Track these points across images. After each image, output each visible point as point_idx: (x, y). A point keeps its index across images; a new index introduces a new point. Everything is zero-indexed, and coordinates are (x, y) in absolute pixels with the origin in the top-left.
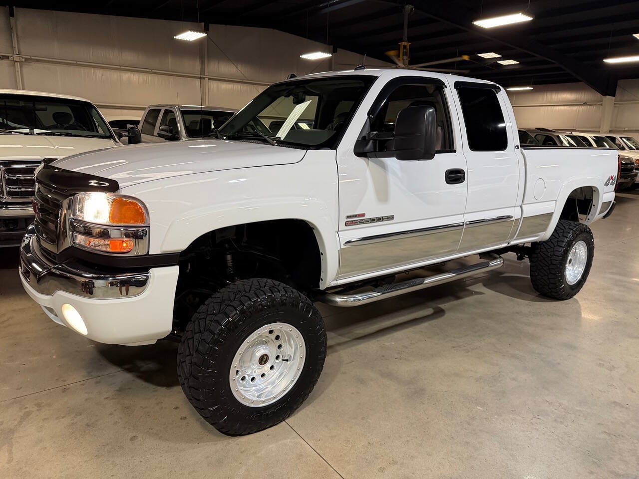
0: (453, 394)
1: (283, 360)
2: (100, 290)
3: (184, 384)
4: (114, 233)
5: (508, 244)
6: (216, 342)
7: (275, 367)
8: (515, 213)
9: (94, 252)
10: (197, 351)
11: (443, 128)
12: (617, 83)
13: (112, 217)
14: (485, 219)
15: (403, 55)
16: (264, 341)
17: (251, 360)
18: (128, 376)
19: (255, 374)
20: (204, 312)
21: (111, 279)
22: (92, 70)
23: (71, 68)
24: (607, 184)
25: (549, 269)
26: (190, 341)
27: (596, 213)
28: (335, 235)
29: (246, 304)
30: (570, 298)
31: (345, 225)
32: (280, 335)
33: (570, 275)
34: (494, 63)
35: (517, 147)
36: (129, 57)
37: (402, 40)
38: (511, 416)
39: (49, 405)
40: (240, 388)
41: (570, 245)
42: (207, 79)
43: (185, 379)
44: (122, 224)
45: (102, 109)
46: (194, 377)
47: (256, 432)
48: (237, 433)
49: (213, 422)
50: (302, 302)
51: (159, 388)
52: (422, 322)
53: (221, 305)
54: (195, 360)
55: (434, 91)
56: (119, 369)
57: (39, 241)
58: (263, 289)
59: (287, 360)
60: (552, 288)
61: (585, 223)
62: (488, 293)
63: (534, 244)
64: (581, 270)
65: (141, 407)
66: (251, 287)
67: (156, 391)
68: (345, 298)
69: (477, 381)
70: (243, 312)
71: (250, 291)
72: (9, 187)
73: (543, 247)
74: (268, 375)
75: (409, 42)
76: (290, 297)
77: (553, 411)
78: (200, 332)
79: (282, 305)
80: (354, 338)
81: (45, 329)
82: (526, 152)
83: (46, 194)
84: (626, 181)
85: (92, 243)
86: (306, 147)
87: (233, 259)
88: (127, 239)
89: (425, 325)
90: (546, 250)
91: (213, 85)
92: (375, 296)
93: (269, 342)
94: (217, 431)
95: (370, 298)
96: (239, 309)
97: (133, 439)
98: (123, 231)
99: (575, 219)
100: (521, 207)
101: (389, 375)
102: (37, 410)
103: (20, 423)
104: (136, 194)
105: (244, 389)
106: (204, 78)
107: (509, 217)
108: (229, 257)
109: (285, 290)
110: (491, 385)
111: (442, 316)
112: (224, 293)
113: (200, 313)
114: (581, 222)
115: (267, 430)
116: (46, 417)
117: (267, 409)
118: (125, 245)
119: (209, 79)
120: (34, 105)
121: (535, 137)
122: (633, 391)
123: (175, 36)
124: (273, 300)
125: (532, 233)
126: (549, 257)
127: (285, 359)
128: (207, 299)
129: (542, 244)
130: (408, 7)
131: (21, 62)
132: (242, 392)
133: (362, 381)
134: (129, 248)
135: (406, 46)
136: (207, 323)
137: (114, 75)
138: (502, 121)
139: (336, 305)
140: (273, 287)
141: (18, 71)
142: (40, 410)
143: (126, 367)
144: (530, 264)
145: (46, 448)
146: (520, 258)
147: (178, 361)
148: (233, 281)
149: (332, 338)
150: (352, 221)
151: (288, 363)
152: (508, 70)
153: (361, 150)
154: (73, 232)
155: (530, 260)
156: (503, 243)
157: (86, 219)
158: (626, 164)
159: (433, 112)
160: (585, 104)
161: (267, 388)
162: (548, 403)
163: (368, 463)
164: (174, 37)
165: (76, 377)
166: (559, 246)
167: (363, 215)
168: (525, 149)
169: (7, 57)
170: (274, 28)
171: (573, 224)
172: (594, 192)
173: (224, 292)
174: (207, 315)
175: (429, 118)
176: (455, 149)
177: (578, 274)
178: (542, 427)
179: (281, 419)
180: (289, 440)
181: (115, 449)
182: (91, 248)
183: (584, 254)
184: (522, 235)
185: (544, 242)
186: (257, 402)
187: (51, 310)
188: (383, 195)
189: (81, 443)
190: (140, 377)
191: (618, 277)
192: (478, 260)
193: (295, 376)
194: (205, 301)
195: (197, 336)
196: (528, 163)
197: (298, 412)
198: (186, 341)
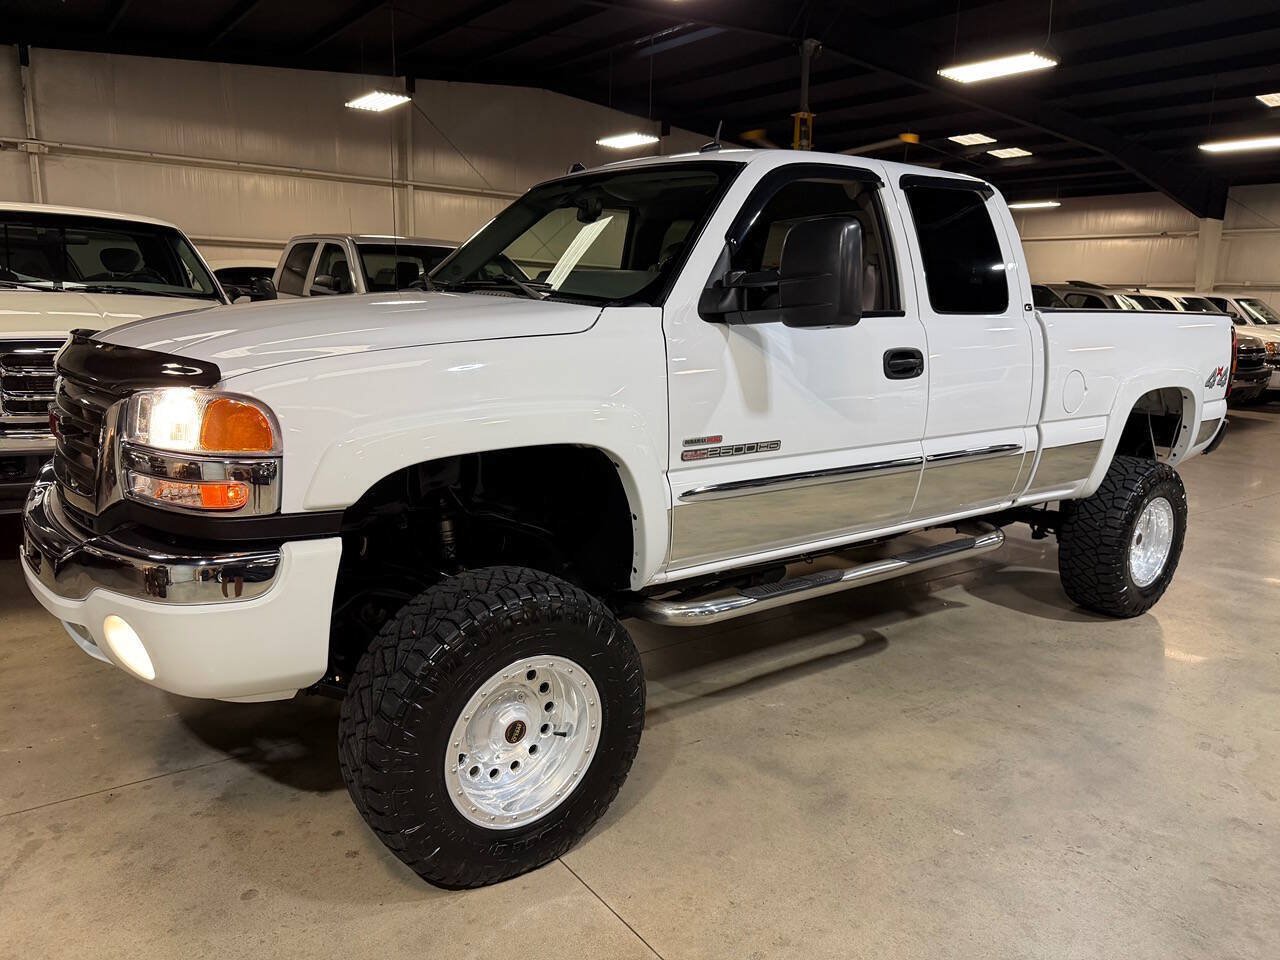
0: (903, 804)
1: (555, 734)
2: (181, 590)
3: (353, 781)
4: (211, 471)
5: (1014, 502)
6: (416, 694)
7: (540, 748)
8: (1027, 440)
9: (171, 509)
10: (379, 711)
11: (878, 268)
12: (1227, 191)
13: (205, 438)
14: (964, 451)
15: (801, 139)
16: (516, 694)
17: (490, 731)
18: (242, 770)
19: (498, 761)
20: (392, 634)
21: (203, 563)
22: (183, 170)
23: (142, 166)
24: (1209, 385)
25: (1097, 554)
26: (365, 693)
27: (1190, 443)
28: (661, 479)
29: (479, 617)
30: (1141, 614)
31: (682, 459)
32: (550, 683)
33: (1140, 567)
34: (982, 154)
35: (1028, 307)
36: (256, 144)
37: (797, 109)
38: (1023, 848)
39: (78, 828)
40: (467, 790)
41: (1137, 506)
42: (411, 188)
43: (353, 771)
44: (227, 452)
45: (202, 248)
46: (371, 766)
47: (499, 881)
48: (461, 884)
49: (411, 860)
50: (594, 614)
51: (303, 794)
52: (841, 662)
53: (427, 620)
54: (373, 731)
55: (859, 195)
56: (224, 757)
57: (61, 494)
58: (515, 587)
59: (564, 735)
60: (1105, 593)
61: (1168, 462)
62: (975, 603)
63: (1065, 503)
64: (1161, 555)
65: (266, 832)
66: (489, 584)
67: (298, 800)
68: (683, 608)
69: (952, 778)
70: (472, 632)
71: (487, 590)
72: (9, 394)
73: (1084, 510)
74: (526, 764)
75: (811, 112)
76: (567, 603)
77: (1107, 838)
78: (385, 674)
79: (553, 619)
80: (701, 692)
81: (76, 677)
82: (1045, 317)
83: (76, 398)
84: (1247, 385)
85: (166, 492)
86: (602, 302)
87: (455, 530)
88: (235, 482)
89: (847, 667)
90: (1088, 516)
91: (424, 199)
92: (744, 604)
93: (527, 696)
94: (421, 879)
95: (732, 608)
96: (463, 626)
97: (248, 895)
98: (228, 467)
99: (1149, 454)
100: (1038, 427)
101: (773, 767)
102: (53, 838)
103: (17, 864)
104: (255, 391)
105: (476, 792)
106: (406, 186)
107: (1014, 447)
108: (447, 525)
109: (559, 588)
110: (981, 787)
111: (881, 649)
112: (435, 595)
113: (386, 636)
114: (1160, 460)
115: (523, 877)
116: (70, 852)
117: (523, 834)
118: (231, 494)
119: (416, 187)
120: (63, 233)
121: (1065, 298)
122: (1271, 798)
123: (348, 101)
124: (535, 608)
125: (1061, 482)
126: (1095, 530)
127: (561, 731)
128: (400, 608)
129: (1082, 503)
130: (811, 44)
131: (41, 155)
132: (472, 800)
133: (718, 780)
134: (242, 501)
135: (806, 120)
136: (399, 654)
137: (227, 181)
138: (999, 259)
139: (664, 622)
140: (536, 583)
141: (35, 173)
142: (60, 837)
143: (238, 751)
144: (1058, 545)
145: (68, 914)
146: (1037, 535)
147: (340, 735)
148: (453, 572)
149: (656, 694)
150: (696, 451)
151: (567, 739)
152: (1009, 167)
153: (712, 309)
154: (128, 470)
155: (1057, 537)
156: (1002, 501)
157: (154, 443)
158: (1249, 351)
159: (856, 230)
160: (1164, 235)
161: (523, 791)
162: (1098, 822)
163: (730, 943)
164: (346, 105)
165: (135, 773)
166: (1115, 507)
167: (718, 439)
168: (1044, 311)
169: (14, 145)
170: (545, 87)
171: (1142, 464)
172: (1184, 400)
173: (435, 593)
174: (399, 639)
175: (848, 243)
176: (902, 309)
177: (1155, 564)
178: (1087, 869)
179: (552, 854)
180: (567, 898)
181: (210, 917)
182: (163, 503)
183: (1167, 524)
184: (1041, 485)
185: (1085, 499)
186: (503, 818)
187: (82, 631)
188: (758, 400)
189: (141, 904)
190: (264, 772)
191: (1236, 573)
192: (951, 535)
193: (580, 765)
194: (397, 611)
195: (378, 682)
196: (1050, 342)
197: (588, 840)
198: (356, 692)
